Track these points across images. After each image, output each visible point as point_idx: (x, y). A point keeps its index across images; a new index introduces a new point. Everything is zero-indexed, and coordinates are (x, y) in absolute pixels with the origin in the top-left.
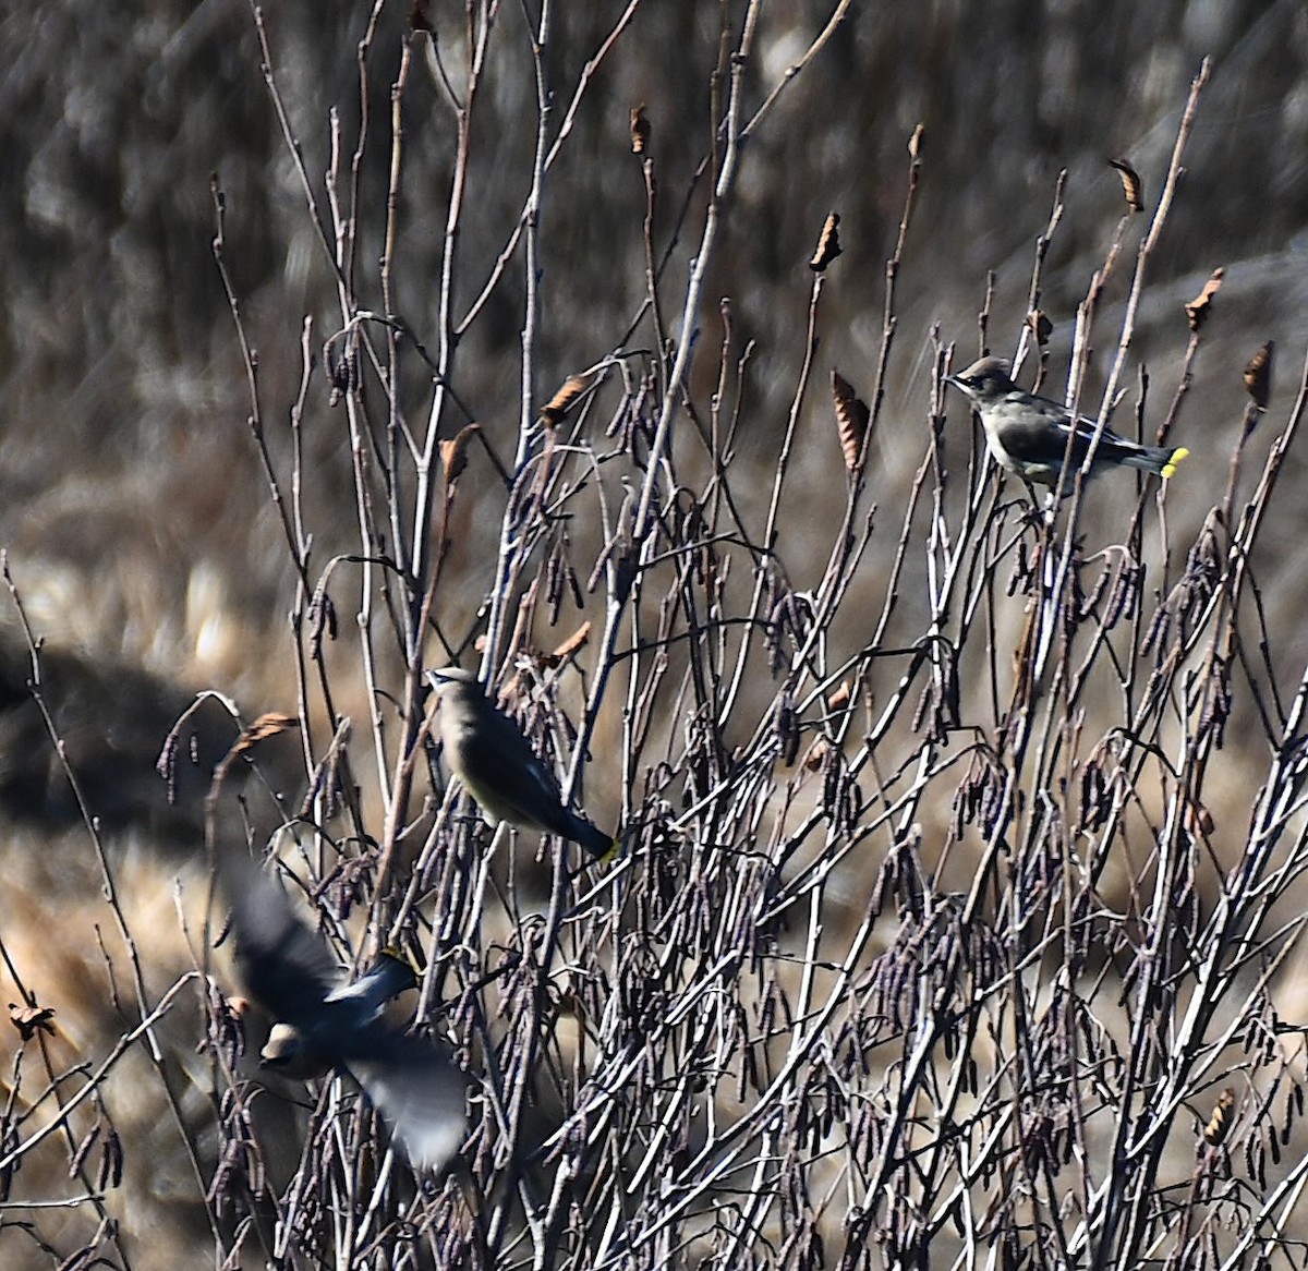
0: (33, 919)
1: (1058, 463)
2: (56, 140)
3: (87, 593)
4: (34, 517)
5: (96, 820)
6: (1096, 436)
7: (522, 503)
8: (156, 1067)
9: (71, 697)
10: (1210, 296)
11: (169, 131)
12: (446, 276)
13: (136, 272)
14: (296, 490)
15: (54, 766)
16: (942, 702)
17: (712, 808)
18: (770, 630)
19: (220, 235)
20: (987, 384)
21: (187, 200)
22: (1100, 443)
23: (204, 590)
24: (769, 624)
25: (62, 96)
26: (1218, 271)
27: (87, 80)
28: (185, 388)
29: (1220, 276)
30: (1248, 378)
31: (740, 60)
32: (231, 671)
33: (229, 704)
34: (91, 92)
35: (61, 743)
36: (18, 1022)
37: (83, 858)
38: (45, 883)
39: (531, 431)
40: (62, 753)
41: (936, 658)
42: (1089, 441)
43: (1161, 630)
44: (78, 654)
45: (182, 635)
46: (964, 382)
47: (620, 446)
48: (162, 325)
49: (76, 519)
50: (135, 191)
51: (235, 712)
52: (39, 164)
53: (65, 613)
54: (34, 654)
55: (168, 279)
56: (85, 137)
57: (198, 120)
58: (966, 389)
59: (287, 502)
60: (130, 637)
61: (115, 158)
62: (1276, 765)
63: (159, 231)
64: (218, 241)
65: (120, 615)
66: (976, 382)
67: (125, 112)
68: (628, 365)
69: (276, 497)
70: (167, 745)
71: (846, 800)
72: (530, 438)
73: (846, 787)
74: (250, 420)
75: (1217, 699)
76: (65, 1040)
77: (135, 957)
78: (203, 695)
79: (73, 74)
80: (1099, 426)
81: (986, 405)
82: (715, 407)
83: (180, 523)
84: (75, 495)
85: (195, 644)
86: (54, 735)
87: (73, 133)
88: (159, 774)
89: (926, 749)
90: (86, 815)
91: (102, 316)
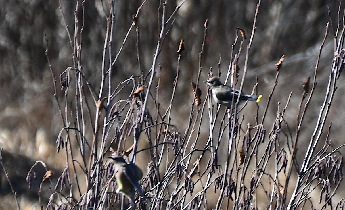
1: (231, 101)
2: (4, 25)
3: (11, 137)
5: (16, 193)
6: (239, 94)
7: (112, 114)
9: (8, 163)
10: (282, 62)
11: (32, 23)
12: (104, 59)
13: (24, 58)
14: (66, 111)
15: (3, 179)
16: (213, 162)
17: (157, 188)
18: (174, 145)
19: (47, 49)
20: (214, 83)
21: (36, 40)
22: (241, 96)
23: (40, 136)
24: (173, 144)
25: (5, 14)
27: (12, 10)
28: (36, 86)
29: (284, 57)
30: (304, 86)
31: (165, 5)
32: (47, 156)
33: (44, 164)
34: (12, 13)
35: (7, 174)
37: (10, 202)
39: (111, 96)
40: (7, 177)
41: (212, 152)
42: (238, 96)
43: (270, 145)
44: (10, 152)
45: (35, 148)
46: (209, 82)
48: (30, 70)
49: (8, 119)
50: (23, 38)
51: (45, 166)
53: (6, 142)
55: (31, 59)
56: (11, 24)
57: (39, 20)
58: (209, 84)
59: (63, 115)
60: (22, 148)
61: (18, 29)
62: (299, 178)
63: (29, 47)
64: (46, 51)
65: (20, 143)
66: (211, 82)
67: (21, 19)
68: (134, 80)
69: (61, 114)
70: (28, 174)
71: (190, 186)
72: (111, 98)
73: (190, 183)
74: (54, 95)
75: (284, 161)
78: (37, 162)
79: (8, 9)
80: (240, 91)
81: (214, 88)
82: (157, 90)
83: (34, 119)
84: (9, 112)
85: (38, 149)
86: (5, 172)
87: (8, 23)
88: (26, 181)
89: (210, 174)
90: (13, 192)
91: (15, 68)
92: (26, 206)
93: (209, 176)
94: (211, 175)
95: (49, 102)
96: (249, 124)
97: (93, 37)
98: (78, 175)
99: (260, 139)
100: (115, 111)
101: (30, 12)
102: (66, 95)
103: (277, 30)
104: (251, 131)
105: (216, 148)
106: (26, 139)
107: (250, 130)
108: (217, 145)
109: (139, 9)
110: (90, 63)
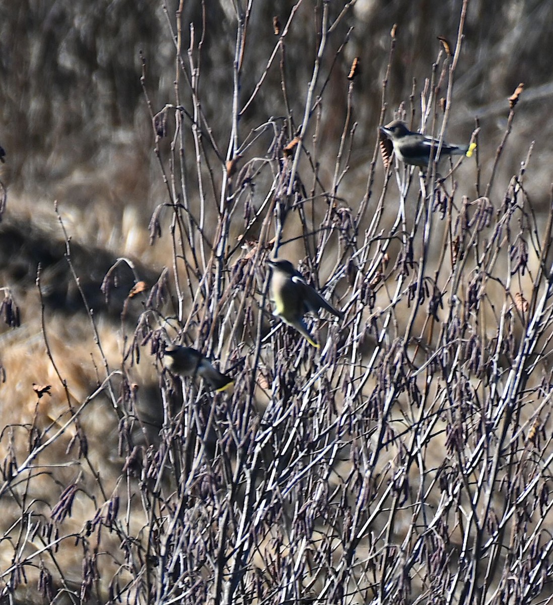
0: (61, 350)
2: (70, 35)
3: (82, 219)
4: (60, 187)
5: (92, 310)
7: (242, 182)
8: (115, 411)
9: (77, 261)
10: (518, 95)
11: (116, 31)
13: (102, 89)
15: (70, 287)
18: (344, 231)
19: (143, 74)
21: (123, 60)
23: (130, 217)
25: (73, 17)
26: (521, 84)
27: (83, 12)
28: (123, 136)
29: (522, 87)
32: (141, 250)
33: (130, 263)
34: (85, 17)
35: (78, 279)
36: (36, 391)
37: (81, 325)
38: (66, 336)
39: (237, 151)
40: (78, 283)
41: (404, 241)
42: (437, 148)
44: (79, 243)
45: (120, 236)
46: (387, 129)
47: (273, 157)
48: (113, 110)
49: (78, 188)
50: (102, 57)
51: (132, 266)
52: (63, 44)
53: (74, 226)
54: (67, 243)
55: (114, 89)
56: (83, 33)
57: (128, 27)
60: (100, 236)
61: (94, 43)
63: (111, 72)
64: (142, 78)
65: (96, 228)
66: (392, 129)
67: (98, 25)
68: (276, 124)
69: (165, 181)
70: (105, 280)
71: (369, 297)
72: (238, 154)
74: (155, 150)
76: (75, 400)
77: (107, 366)
78: (120, 259)
83: (120, 189)
84: (78, 177)
85: (126, 238)
86: (75, 277)
87: (78, 32)
88: (101, 291)
89: (401, 277)
90: (88, 308)
91: (89, 106)
92: (106, 331)
93: (400, 281)
94: (404, 279)
95: (143, 162)
96: (465, 197)
97: (215, 55)
98: (192, 281)
99: (483, 221)
100: (247, 175)
101: (113, 15)
102: (172, 149)
103: (518, 44)
104: (469, 207)
105: (412, 236)
106: (107, 222)
107: (467, 206)
108: (413, 230)
109: (294, 9)
110: (211, 98)
